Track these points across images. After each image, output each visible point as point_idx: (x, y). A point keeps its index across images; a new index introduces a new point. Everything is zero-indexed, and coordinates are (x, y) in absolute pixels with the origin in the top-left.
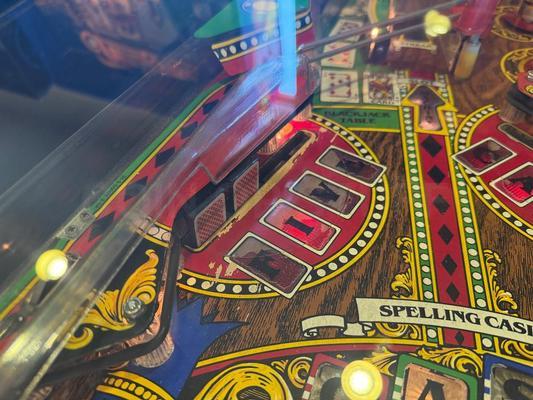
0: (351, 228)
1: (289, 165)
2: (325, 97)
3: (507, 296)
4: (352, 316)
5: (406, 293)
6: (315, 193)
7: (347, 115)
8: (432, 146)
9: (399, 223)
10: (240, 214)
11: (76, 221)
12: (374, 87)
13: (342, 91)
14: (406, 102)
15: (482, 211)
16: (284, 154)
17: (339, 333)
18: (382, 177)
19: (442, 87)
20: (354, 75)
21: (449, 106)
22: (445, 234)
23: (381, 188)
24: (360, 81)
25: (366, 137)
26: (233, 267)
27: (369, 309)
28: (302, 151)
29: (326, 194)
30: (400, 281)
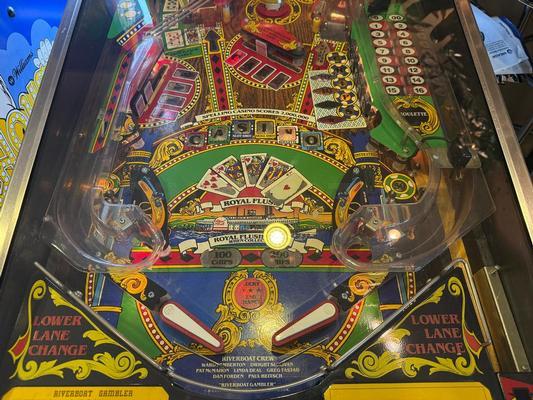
0: (190, 97)
1: (162, 80)
2: (169, 47)
3: (240, 104)
4: (195, 121)
5: (210, 111)
6: (175, 88)
7: (180, 53)
8: (215, 59)
9: (206, 90)
10: (150, 102)
11: (101, 112)
12: (189, 36)
13: (176, 42)
14: (204, 41)
15: (233, 79)
16: (159, 76)
17: (191, 126)
18: (198, 76)
19: (219, 30)
20: (180, 32)
21: (222, 39)
22: (221, 91)
23: (198, 80)
24: (183, 34)
25: (190, 61)
26: (153, 119)
27: (199, 118)
28: (165, 73)
29: (178, 87)
30: (208, 108)
